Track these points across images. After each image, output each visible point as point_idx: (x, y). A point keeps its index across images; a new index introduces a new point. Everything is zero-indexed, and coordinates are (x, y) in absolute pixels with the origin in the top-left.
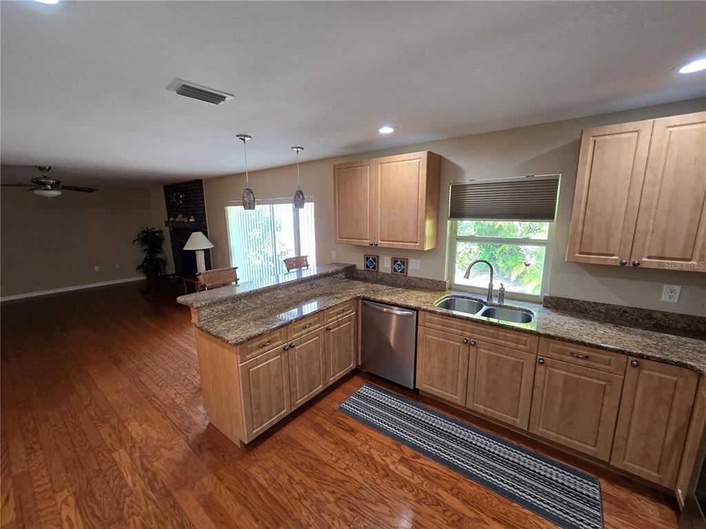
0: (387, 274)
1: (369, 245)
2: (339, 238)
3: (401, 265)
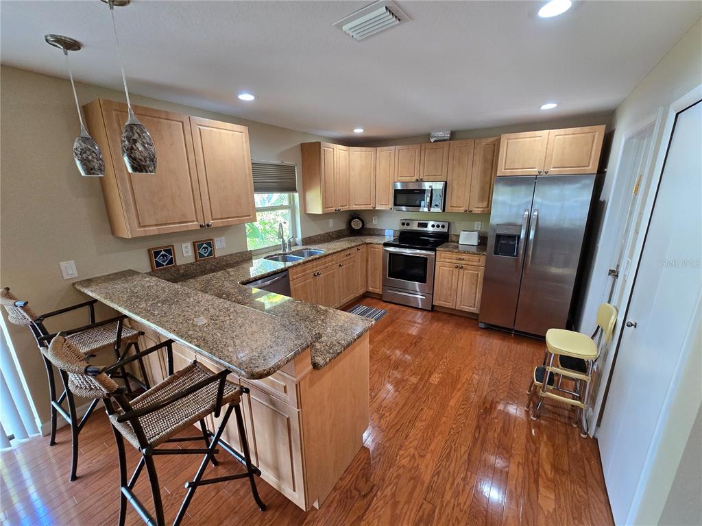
0: (192, 264)
1: (199, 228)
2: (140, 226)
3: (207, 248)
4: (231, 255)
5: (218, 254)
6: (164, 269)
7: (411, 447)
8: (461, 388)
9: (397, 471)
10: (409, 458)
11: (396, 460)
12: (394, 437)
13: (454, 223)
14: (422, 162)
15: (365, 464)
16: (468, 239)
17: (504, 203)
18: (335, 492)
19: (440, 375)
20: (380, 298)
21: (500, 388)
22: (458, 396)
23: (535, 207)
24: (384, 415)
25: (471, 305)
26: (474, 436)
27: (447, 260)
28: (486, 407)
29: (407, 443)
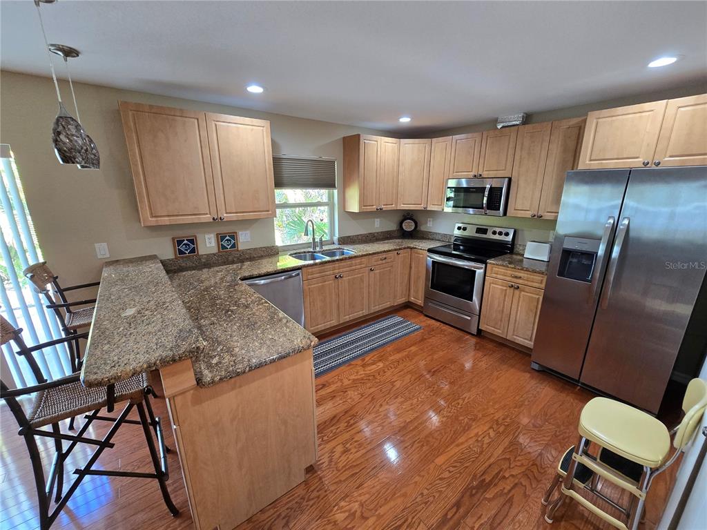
0: (214, 254)
1: (212, 220)
2: (152, 217)
3: (230, 240)
4: (255, 249)
5: (241, 247)
6: (186, 257)
7: (357, 501)
8: (462, 443)
9: (325, 525)
10: (347, 514)
11: (332, 510)
12: (344, 481)
13: (523, 230)
14: (483, 153)
15: (296, 502)
16: (535, 251)
17: (577, 207)
18: (248, 523)
19: (445, 419)
20: (419, 310)
21: (519, 458)
22: (452, 453)
23: (625, 213)
24: (350, 450)
25: (526, 337)
26: (446, 514)
27: (499, 276)
28: (484, 480)
29: (355, 494)
